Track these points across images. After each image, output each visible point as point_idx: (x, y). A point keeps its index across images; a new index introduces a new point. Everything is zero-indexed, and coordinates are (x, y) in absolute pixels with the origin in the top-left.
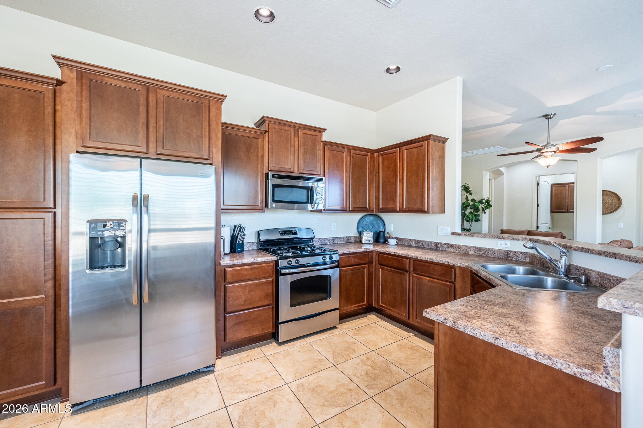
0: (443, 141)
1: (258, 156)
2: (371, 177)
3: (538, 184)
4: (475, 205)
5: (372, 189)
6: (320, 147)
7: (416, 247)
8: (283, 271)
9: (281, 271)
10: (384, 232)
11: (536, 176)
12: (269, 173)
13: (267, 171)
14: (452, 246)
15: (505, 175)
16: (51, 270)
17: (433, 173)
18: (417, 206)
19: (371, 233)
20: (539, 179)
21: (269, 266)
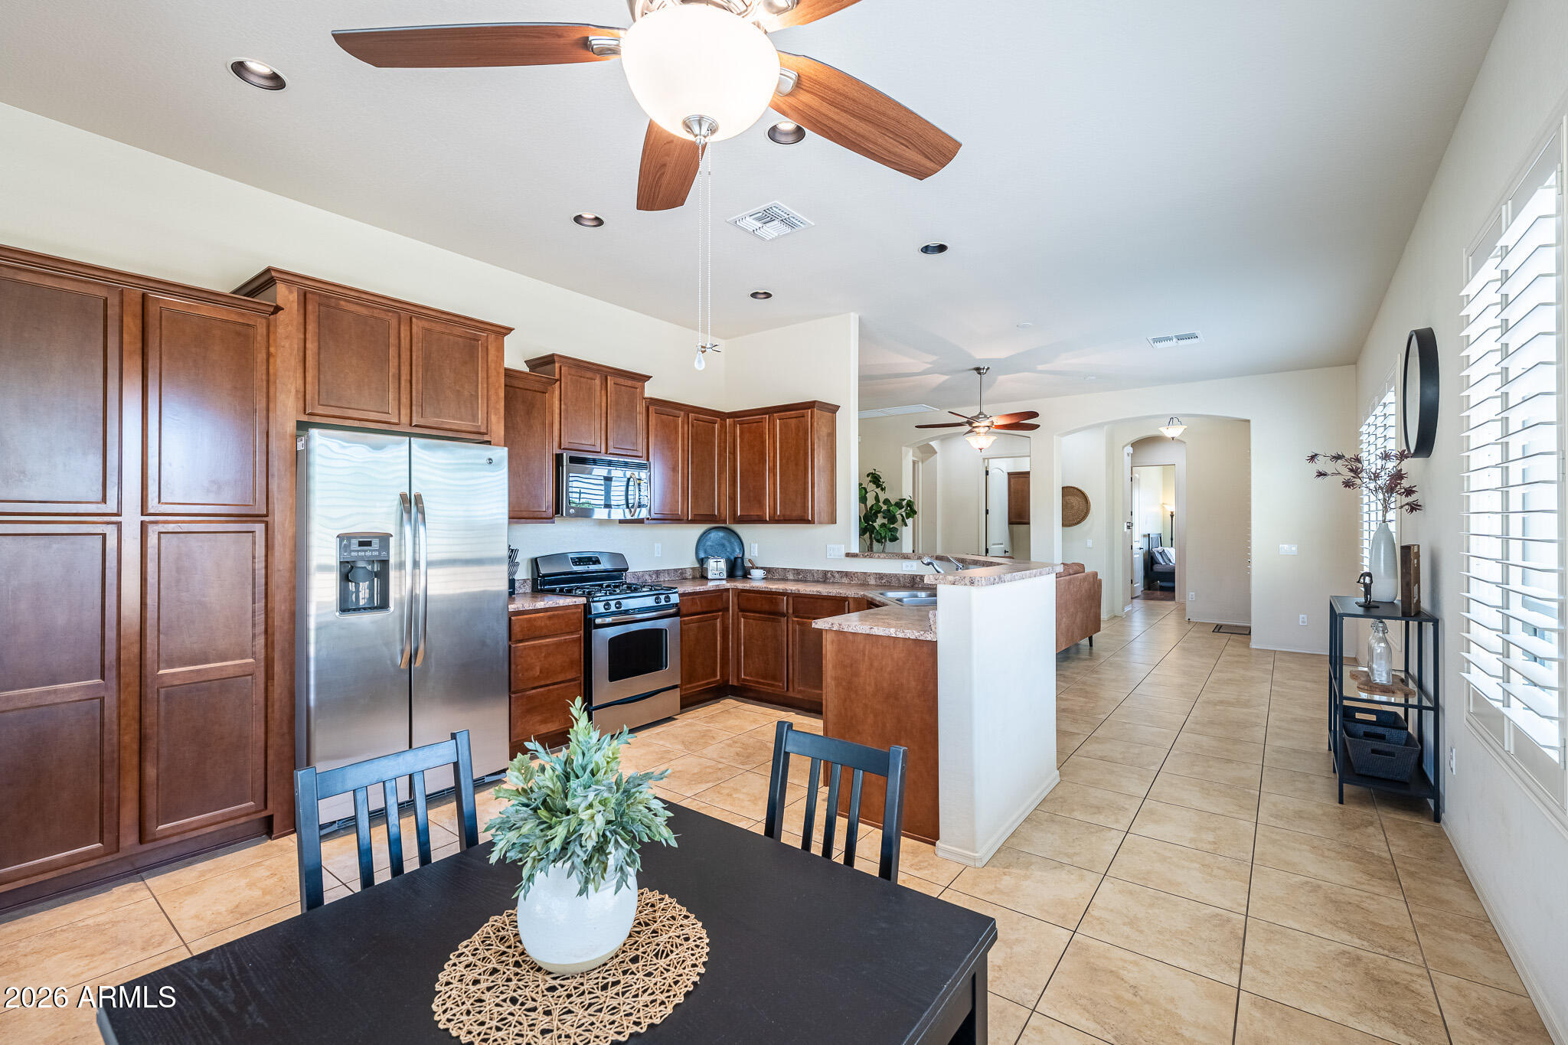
0: (833, 409)
1: (544, 424)
2: (722, 461)
3: (987, 473)
4: (889, 510)
5: (723, 481)
6: (640, 408)
7: (794, 580)
8: (598, 621)
9: (594, 620)
10: (742, 558)
11: (984, 459)
12: (565, 454)
13: (559, 452)
14: (846, 574)
15: (938, 455)
16: (260, 618)
17: (819, 460)
18: (797, 513)
19: (722, 560)
20: (988, 463)
21: (575, 613)
